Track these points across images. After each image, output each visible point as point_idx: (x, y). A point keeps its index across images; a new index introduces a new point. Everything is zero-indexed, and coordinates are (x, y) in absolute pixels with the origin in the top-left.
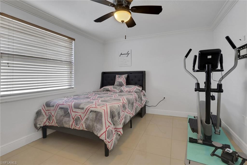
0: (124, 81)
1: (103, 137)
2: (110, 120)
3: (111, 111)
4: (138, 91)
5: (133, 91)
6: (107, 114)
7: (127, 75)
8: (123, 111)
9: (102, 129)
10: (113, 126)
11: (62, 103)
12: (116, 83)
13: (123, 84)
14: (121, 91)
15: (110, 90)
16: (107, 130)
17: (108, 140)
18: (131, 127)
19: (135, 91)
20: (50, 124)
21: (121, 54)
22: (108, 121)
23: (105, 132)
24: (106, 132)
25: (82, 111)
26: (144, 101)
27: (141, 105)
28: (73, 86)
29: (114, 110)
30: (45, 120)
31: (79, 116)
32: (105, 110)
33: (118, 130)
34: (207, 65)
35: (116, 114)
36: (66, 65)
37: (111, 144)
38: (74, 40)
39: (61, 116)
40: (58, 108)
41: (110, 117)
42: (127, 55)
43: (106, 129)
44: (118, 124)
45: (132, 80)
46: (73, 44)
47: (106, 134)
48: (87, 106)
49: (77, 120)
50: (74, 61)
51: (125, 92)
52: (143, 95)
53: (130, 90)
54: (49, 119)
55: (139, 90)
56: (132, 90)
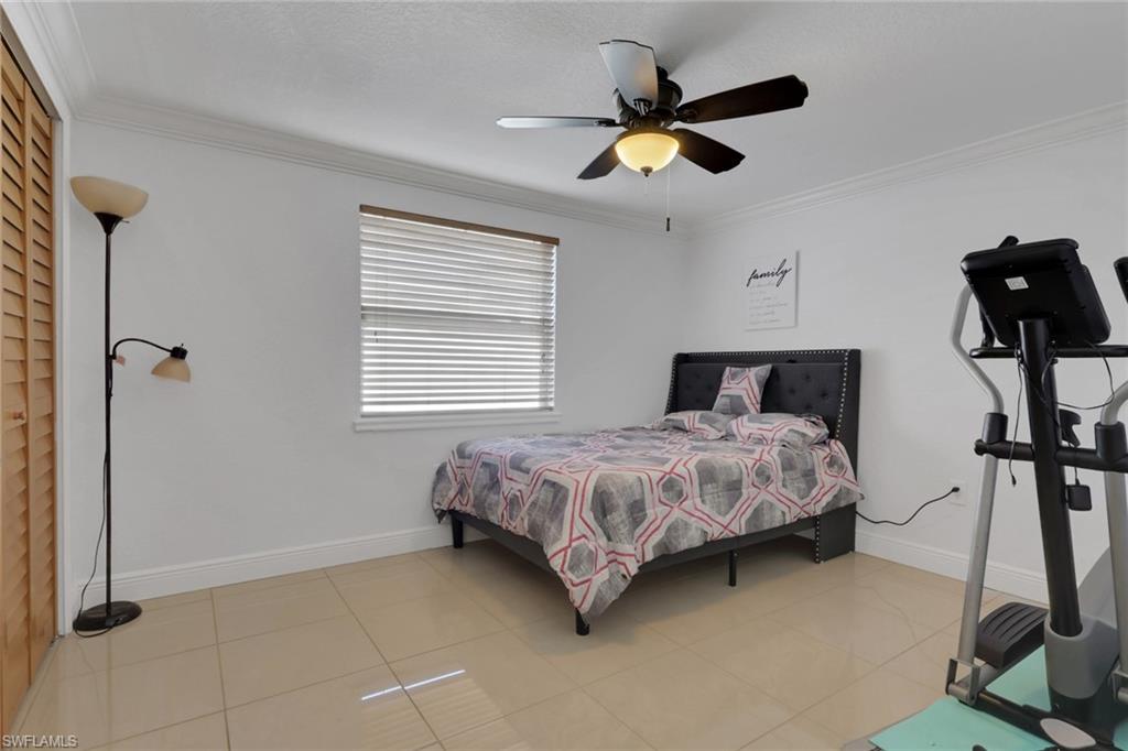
0: (751, 395)
1: (556, 564)
2: (589, 516)
3: (599, 491)
4: (796, 439)
5: (773, 440)
6: (583, 496)
7: (769, 366)
8: (660, 501)
9: (558, 539)
10: (603, 541)
11: (487, 450)
12: (719, 402)
13: (746, 408)
14: (728, 437)
15: (688, 428)
16: (574, 544)
17: (570, 575)
18: (732, 583)
19: (783, 440)
20: (463, 509)
21: (755, 276)
22: (581, 517)
23: (565, 549)
24: (569, 551)
25: (526, 478)
26: (826, 489)
27: (801, 503)
28: (551, 404)
29: (613, 490)
30: (452, 494)
31: (518, 494)
32: (578, 482)
33: (620, 559)
34: (1021, 323)
35: (621, 503)
36: (531, 332)
37: (584, 592)
38: (555, 241)
39: (485, 487)
40: (480, 463)
41: (593, 509)
42: (777, 278)
43: (571, 541)
44: (622, 537)
45: (792, 391)
46: (554, 258)
47: (565, 556)
48: (541, 465)
49: (514, 503)
50: (557, 317)
51: (740, 439)
52: (828, 459)
53: (763, 432)
54: (460, 492)
55: (804, 435)
56: (770, 435)
